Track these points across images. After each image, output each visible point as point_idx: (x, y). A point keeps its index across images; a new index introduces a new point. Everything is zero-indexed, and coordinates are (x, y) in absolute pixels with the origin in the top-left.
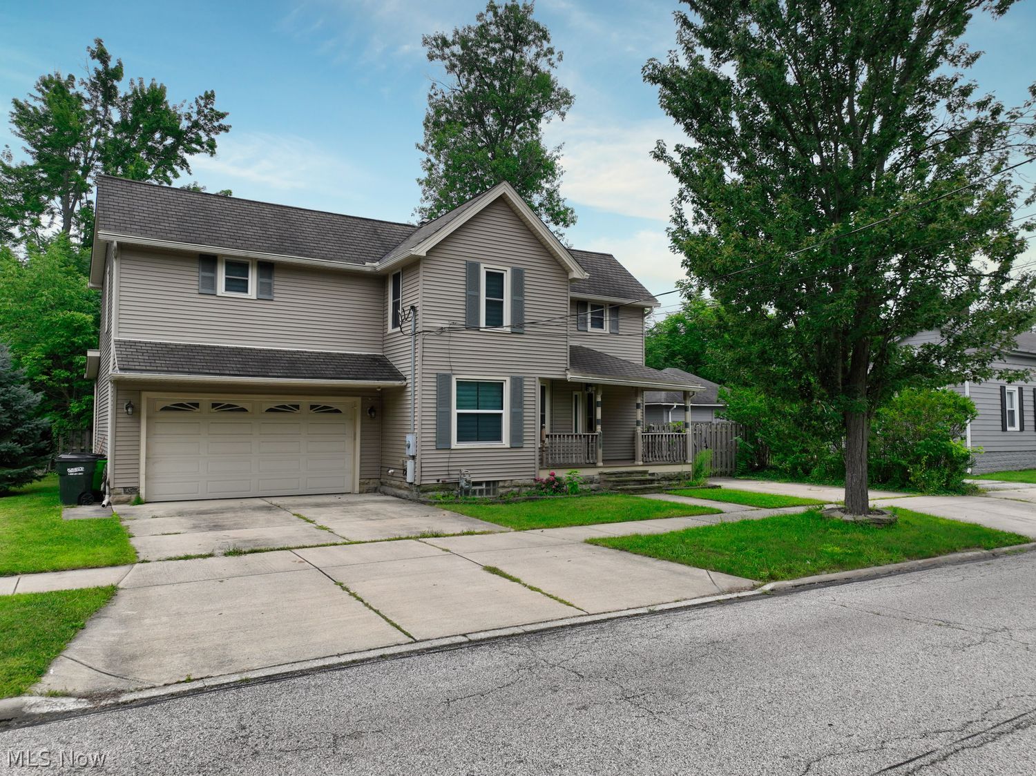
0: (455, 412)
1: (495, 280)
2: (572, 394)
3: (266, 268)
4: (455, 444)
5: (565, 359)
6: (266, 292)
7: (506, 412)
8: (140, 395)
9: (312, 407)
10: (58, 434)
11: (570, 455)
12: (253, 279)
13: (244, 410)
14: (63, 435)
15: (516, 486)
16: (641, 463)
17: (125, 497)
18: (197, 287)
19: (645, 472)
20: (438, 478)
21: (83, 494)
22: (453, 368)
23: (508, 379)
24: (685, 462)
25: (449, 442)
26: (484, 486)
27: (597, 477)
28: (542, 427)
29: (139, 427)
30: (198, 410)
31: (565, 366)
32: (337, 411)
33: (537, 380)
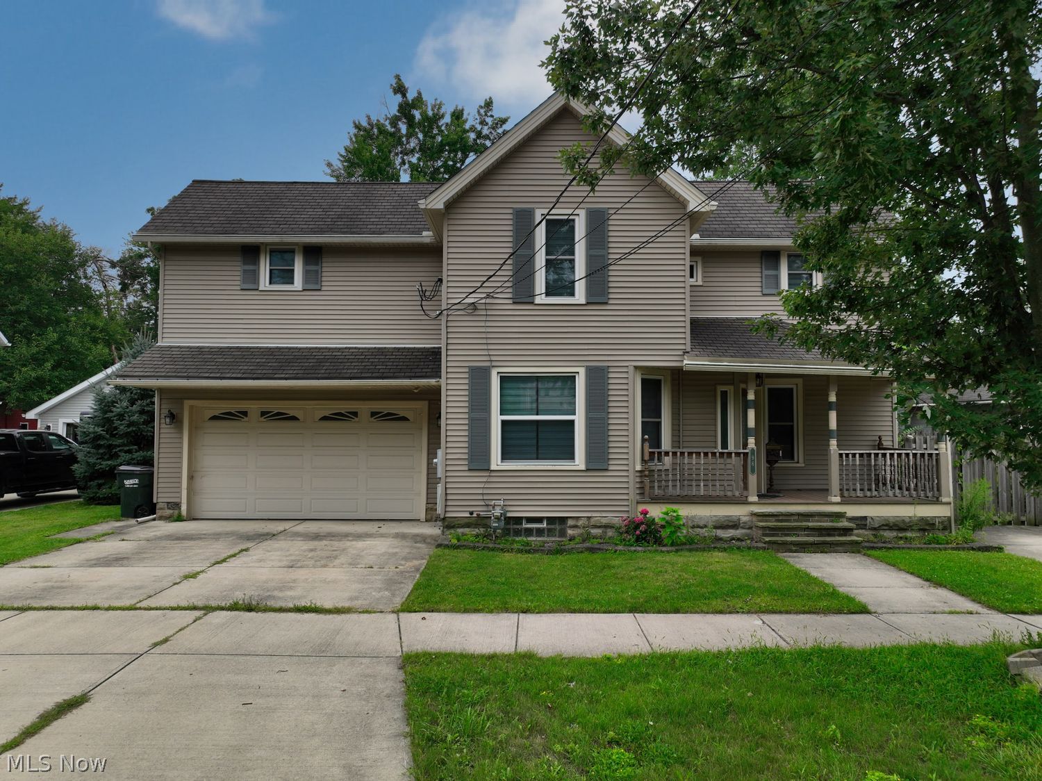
0: (497, 418)
1: (563, 230)
2: (715, 391)
3: (314, 254)
4: (496, 461)
5: (684, 336)
6: (313, 281)
7: (580, 420)
8: (182, 404)
9: (373, 414)
11: (694, 483)
12: (299, 268)
13: (294, 418)
15: (595, 527)
16: (838, 499)
17: (168, 512)
18: (238, 283)
19: (840, 516)
20: (471, 509)
21: (138, 507)
22: (493, 358)
23: (582, 371)
24: (936, 501)
25: (488, 461)
26: (544, 525)
27: (744, 519)
28: (644, 440)
29: (181, 438)
30: (246, 419)
31: (683, 347)
32: (404, 419)
33: (631, 370)
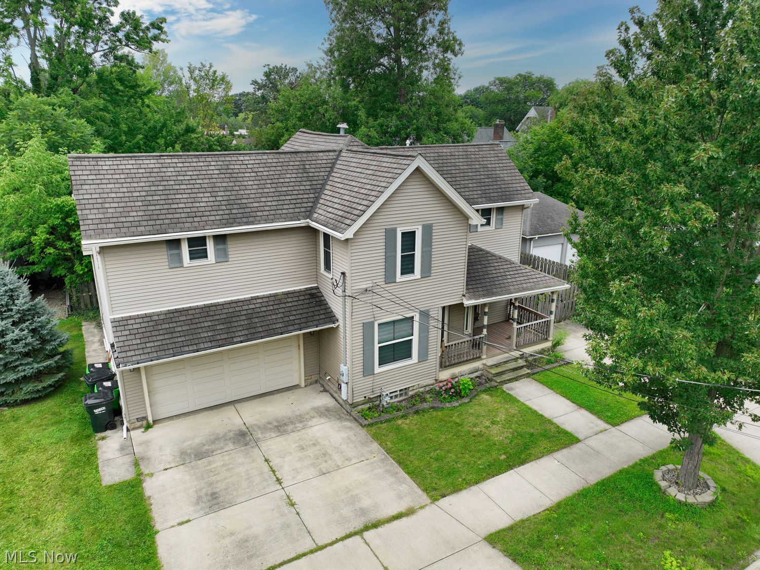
0: (377, 346)
1: (409, 238)
3: (221, 240)
4: (376, 369)
5: (463, 287)
6: (222, 256)
7: (415, 337)
10: (71, 287)
11: (462, 356)
12: (210, 246)
14: (75, 287)
15: (421, 388)
16: (515, 348)
17: (139, 424)
18: (167, 263)
19: (518, 358)
20: (365, 396)
21: (108, 423)
22: (376, 316)
23: (417, 314)
24: (547, 340)
25: (373, 369)
26: (398, 393)
27: (481, 367)
28: (442, 341)
31: (462, 293)
33: (440, 308)
